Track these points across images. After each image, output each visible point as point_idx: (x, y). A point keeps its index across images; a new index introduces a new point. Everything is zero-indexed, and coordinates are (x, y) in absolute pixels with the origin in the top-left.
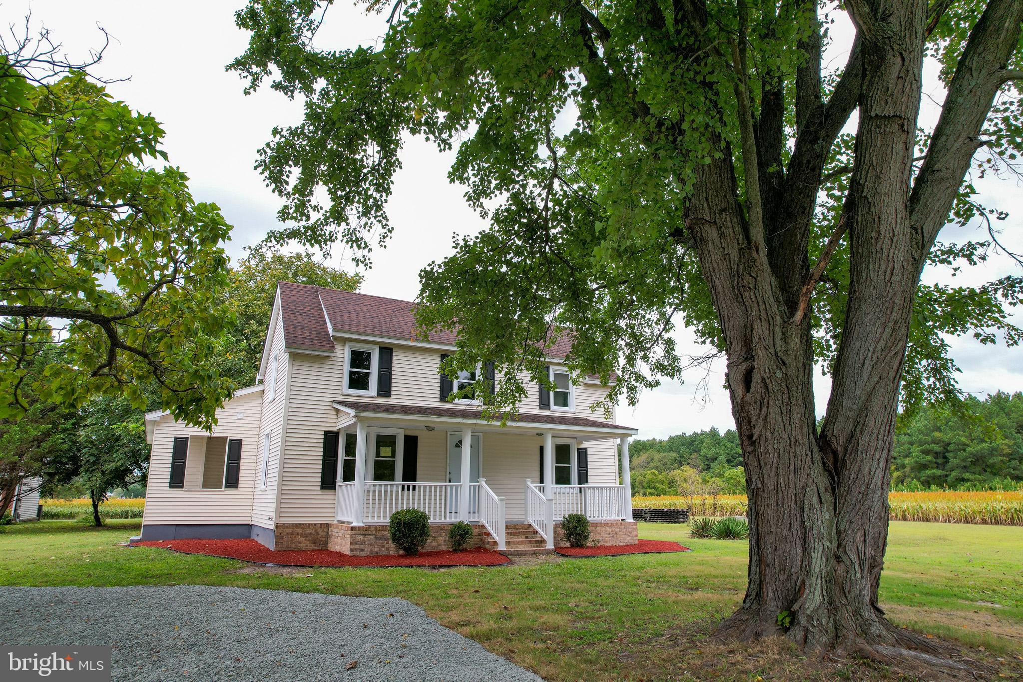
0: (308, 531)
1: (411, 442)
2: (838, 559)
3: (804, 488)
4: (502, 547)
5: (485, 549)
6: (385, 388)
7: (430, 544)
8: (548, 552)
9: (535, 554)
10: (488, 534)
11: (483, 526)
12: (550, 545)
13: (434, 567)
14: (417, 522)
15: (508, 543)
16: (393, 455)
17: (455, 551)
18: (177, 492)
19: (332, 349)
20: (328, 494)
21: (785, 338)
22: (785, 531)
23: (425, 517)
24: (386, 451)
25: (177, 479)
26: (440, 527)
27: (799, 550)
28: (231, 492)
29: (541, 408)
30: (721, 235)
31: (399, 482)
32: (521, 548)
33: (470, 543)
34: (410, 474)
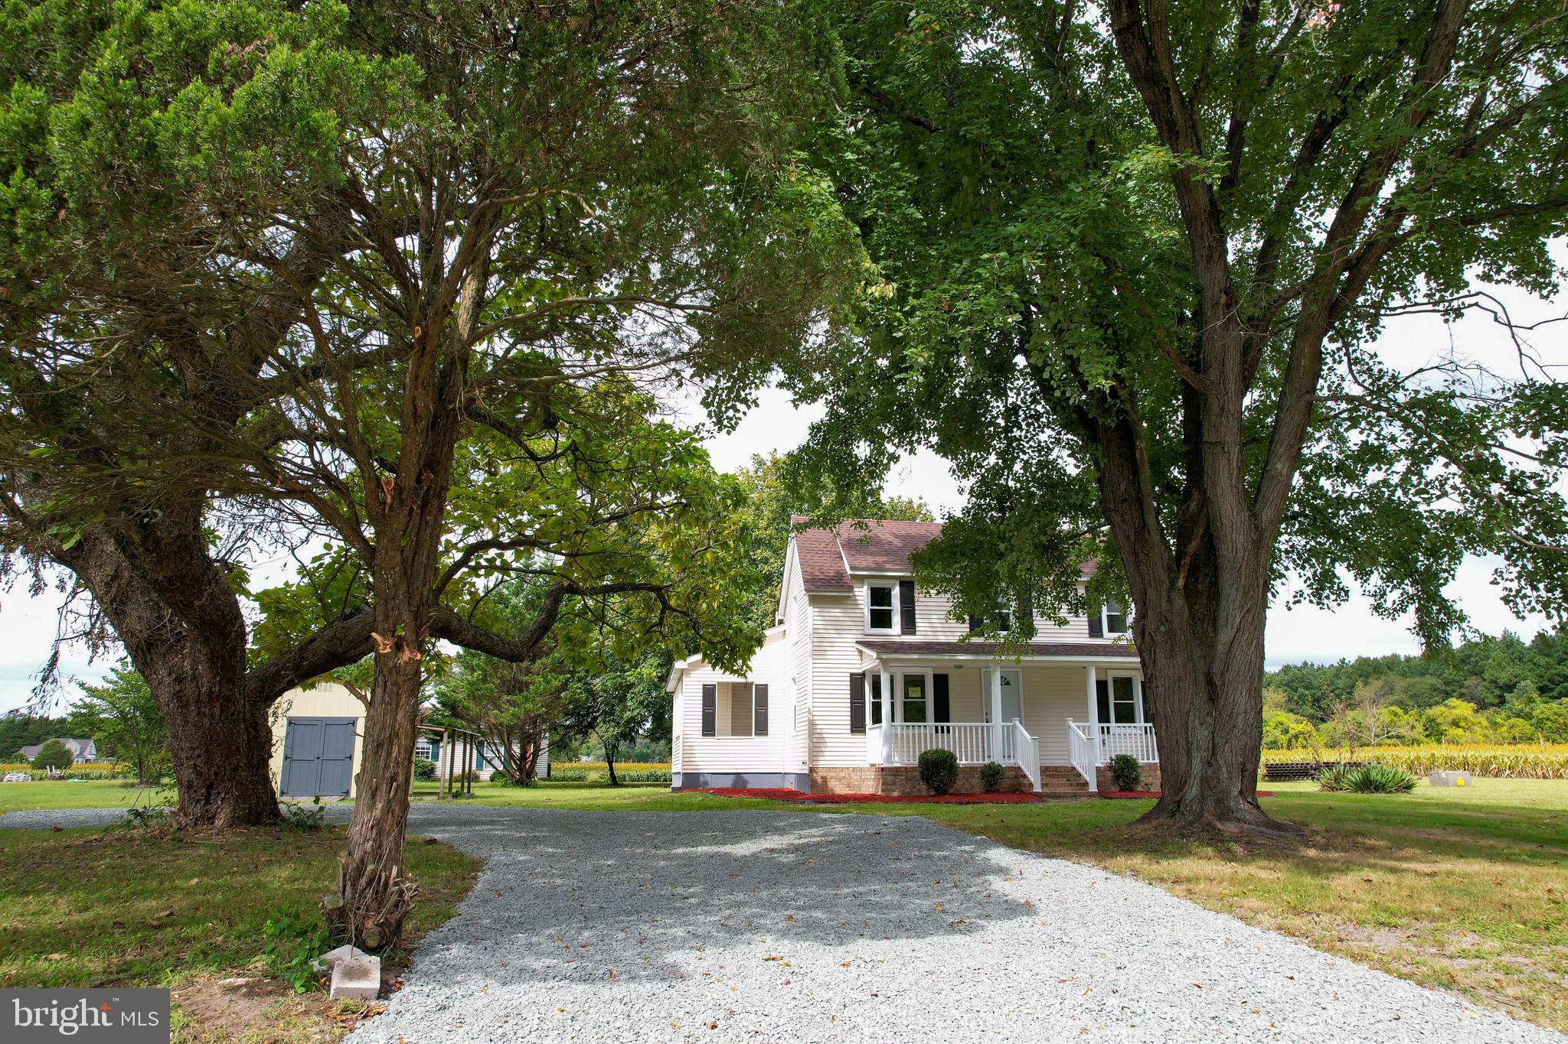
0: (842, 775)
1: (941, 682)
2: (1210, 764)
3: (1188, 713)
4: (1037, 789)
5: (1022, 792)
6: (909, 625)
7: (959, 785)
8: (1092, 795)
9: (1075, 796)
10: (1025, 776)
11: (1019, 768)
12: (1093, 788)
13: (961, 803)
14: (945, 761)
15: (1043, 785)
16: (923, 696)
17: (987, 792)
18: (709, 740)
19: (851, 589)
20: (858, 738)
21: (1170, 601)
22: (1174, 745)
23: (951, 757)
24: (915, 692)
25: (709, 729)
26: (970, 770)
27: (1185, 759)
28: (761, 739)
29: (1091, 636)
30: (1123, 520)
31: (931, 723)
32: (1061, 790)
33: (1005, 784)
34: (942, 713)
